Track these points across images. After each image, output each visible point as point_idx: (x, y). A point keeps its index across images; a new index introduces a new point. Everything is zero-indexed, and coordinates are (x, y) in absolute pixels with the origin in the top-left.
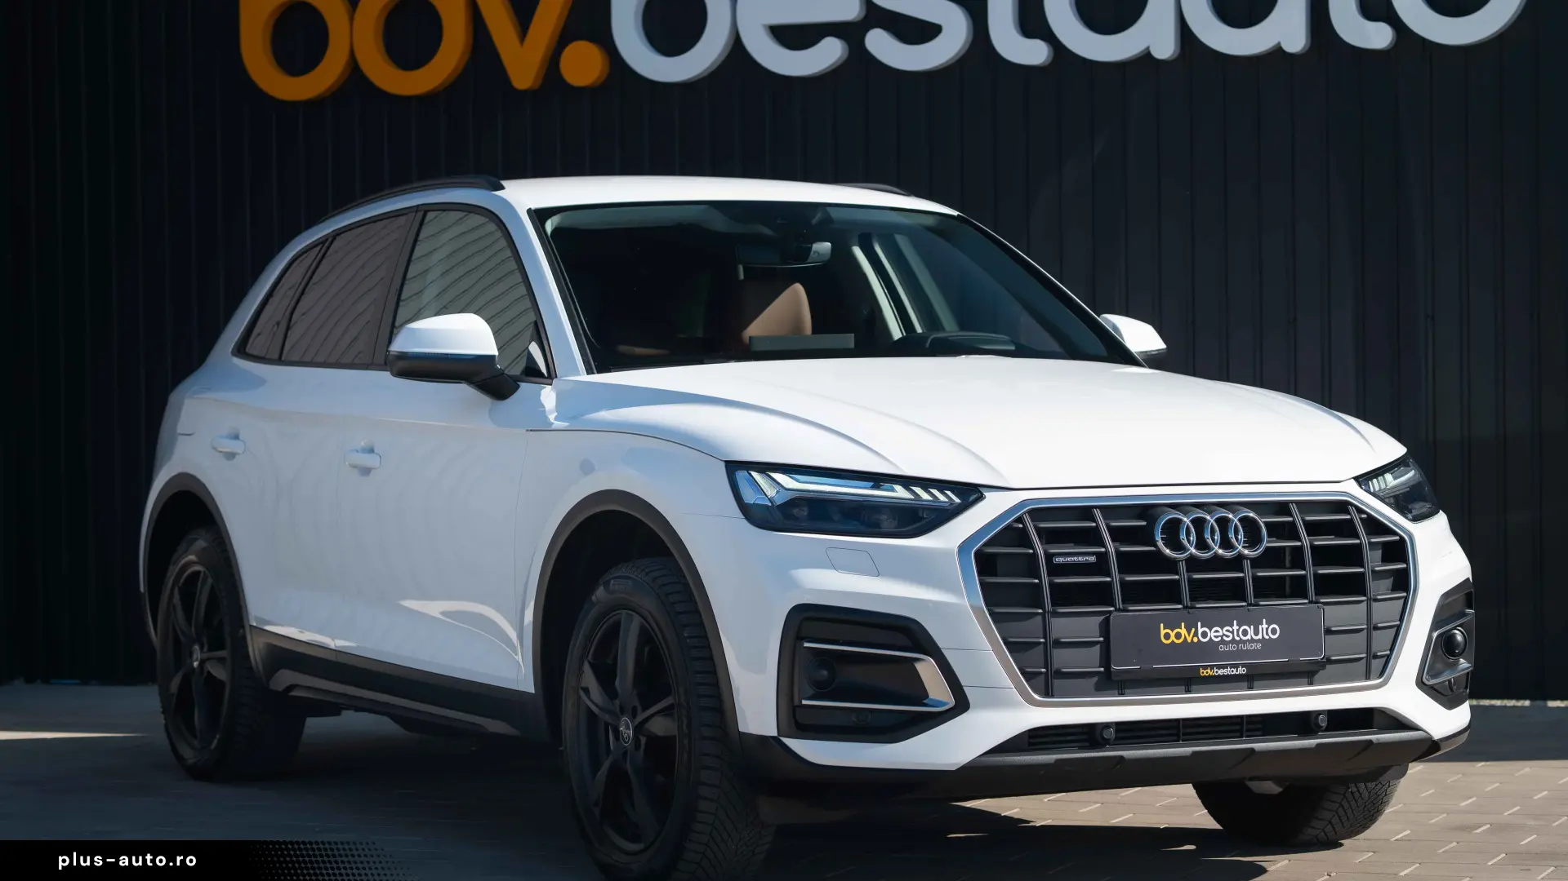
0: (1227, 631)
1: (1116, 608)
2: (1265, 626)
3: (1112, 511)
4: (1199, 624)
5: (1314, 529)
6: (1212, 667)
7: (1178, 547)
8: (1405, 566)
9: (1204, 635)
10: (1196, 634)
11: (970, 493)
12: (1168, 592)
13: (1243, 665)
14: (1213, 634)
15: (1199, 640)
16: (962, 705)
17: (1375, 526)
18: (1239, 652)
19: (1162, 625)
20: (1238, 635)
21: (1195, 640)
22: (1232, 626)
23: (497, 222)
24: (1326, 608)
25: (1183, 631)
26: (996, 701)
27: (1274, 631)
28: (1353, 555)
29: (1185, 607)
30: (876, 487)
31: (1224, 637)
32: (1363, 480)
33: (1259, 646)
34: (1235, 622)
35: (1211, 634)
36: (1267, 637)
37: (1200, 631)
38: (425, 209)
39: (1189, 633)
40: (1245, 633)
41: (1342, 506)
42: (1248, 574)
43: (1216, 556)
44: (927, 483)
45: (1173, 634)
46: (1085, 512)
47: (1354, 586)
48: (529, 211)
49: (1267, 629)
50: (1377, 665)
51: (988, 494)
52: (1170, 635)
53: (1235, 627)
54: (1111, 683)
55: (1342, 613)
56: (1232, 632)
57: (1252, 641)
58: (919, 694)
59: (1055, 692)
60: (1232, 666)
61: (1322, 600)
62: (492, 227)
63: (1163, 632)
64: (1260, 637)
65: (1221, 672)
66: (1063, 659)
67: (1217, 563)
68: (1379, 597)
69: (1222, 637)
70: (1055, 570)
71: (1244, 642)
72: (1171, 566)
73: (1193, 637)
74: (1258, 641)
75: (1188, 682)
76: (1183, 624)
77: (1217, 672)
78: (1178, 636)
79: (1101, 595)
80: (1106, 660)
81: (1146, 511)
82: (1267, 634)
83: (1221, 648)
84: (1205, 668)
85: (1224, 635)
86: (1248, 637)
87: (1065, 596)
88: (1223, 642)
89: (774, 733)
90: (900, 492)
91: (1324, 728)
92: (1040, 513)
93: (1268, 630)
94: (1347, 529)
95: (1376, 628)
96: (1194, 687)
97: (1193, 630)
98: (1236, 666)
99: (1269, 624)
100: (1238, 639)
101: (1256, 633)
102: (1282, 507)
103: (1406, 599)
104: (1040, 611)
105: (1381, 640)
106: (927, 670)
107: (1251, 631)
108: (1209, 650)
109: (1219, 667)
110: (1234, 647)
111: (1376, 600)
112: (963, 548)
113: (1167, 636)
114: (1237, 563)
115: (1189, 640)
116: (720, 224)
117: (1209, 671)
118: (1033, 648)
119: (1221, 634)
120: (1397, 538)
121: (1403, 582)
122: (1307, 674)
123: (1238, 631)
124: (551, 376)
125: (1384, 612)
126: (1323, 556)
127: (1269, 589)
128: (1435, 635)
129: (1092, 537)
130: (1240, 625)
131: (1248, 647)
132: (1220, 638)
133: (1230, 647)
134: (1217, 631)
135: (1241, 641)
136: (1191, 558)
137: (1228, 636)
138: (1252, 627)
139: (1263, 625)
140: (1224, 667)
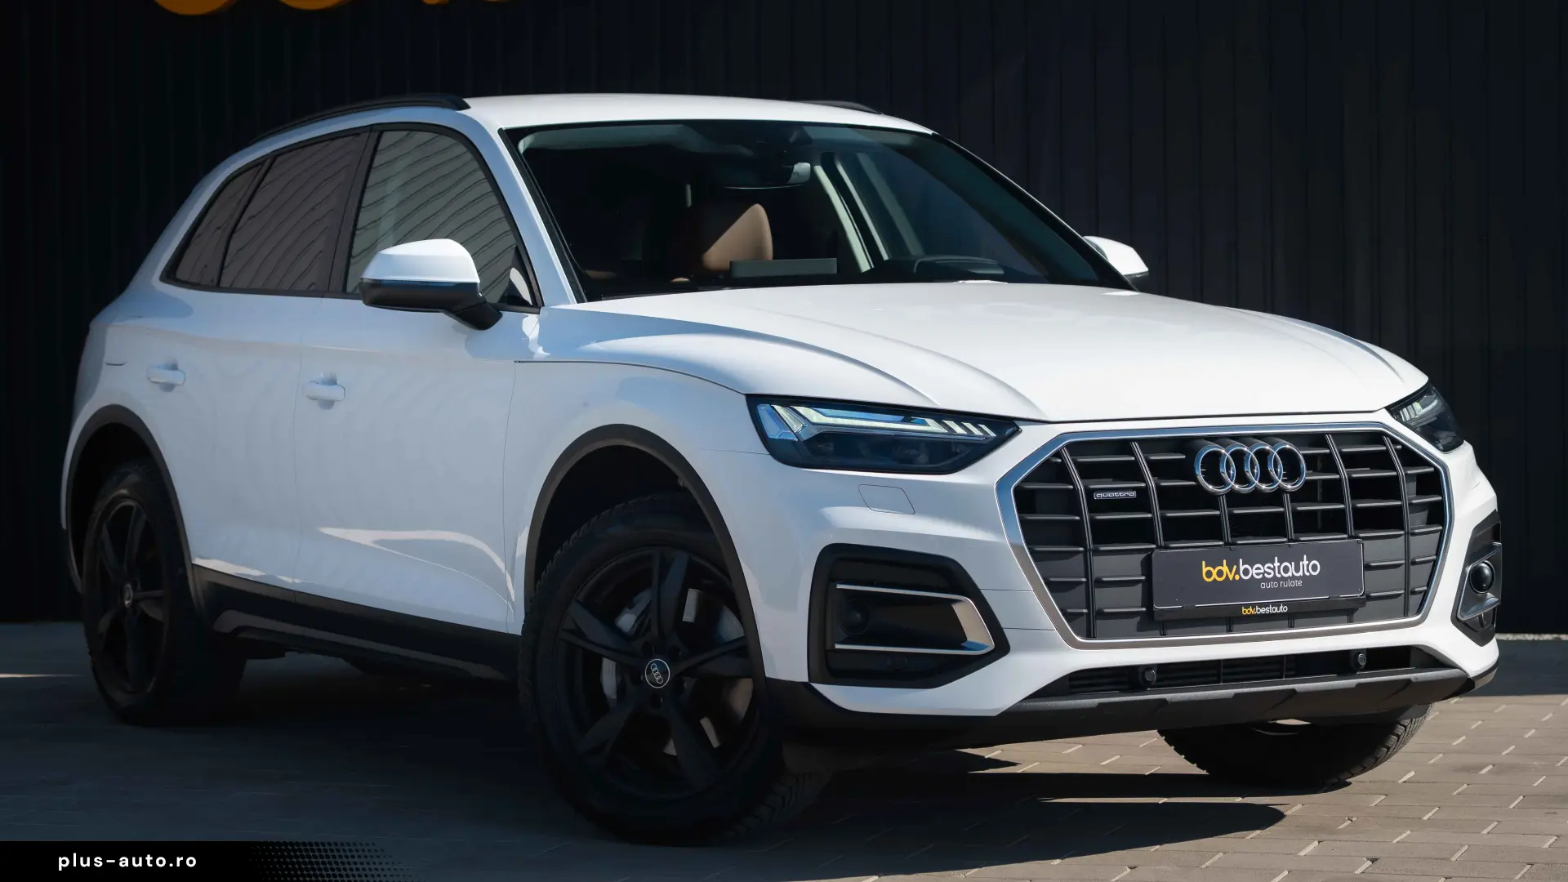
0: (1269, 568)
1: (1157, 545)
2: (1306, 562)
3: (1151, 444)
4: (1241, 560)
5: (1351, 460)
6: (1253, 606)
7: (1220, 482)
8: (1440, 498)
9: (1246, 572)
10: (1237, 572)
11: (1005, 427)
12: (1208, 529)
13: (1285, 604)
14: (1255, 571)
15: (1240, 577)
16: (1002, 647)
17: (1411, 457)
18: (1280, 589)
19: (1204, 563)
20: (1279, 573)
21: (1237, 577)
22: (1273, 562)
23: (467, 143)
24: (1366, 542)
25: (1225, 569)
26: (1037, 644)
27: (1314, 568)
28: (1390, 488)
29: (1226, 544)
30: (906, 421)
31: (1266, 575)
32: (1394, 409)
33: (1300, 583)
34: (1276, 558)
35: (1253, 572)
36: (1307, 574)
37: (1242, 568)
38: (381, 129)
39: (1231, 572)
40: (1286, 570)
41: (1377, 437)
42: (1287, 508)
43: (1257, 491)
44: (960, 417)
45: (1214, 572)
46: (1122, 445)
47: (1391, 520)
48: (500, 131)
49: (1308, 565)
50: (1414, 602)
51: (1024, 428)
52: (1211, 573)
53: (1277, 564)
54: (1153, 623)
55: (1381, 548)
56: (1274, 569)
57: (1293, 578)
58: (957, 637)
59: (1098, 633)
60: (1274, 604)
61: (1361, 535)
62: (461, 149)
63: (1205, 570)
64: (1301, 573)
65: (1262, 611)
66: (1105, 599)
67: (1257, 498)
68: (1417, 531)
69: (1263, 574)
70: (1096, 506)
71: (1286, 579)
72: (1211, 501)
73: (1235, 574)
74: (1298, 578)
75: (1230, 621)
76: (1225, 561)
77: (1259, 611)
78: (1220, 573)
79: (1140, 532)
80: (1148, 599)
81: (1185, 444)
82: (1308, 571)
83: (1263, 586)
84: (1247, 606)
85: (1265, 572)
86: (1290, 574)
87: (1107, 533)
88: (1264, 579)
89: (805, 679)
90: (932, 426)
91: (1362, 667)
92: (1080, 447)
93: (1309, 567)
94: (1382, 460)
95: (1414, 563)
96: (1235, 627)
97: (1235, 567)
98: (1278, 605)
99: (1309, 560)
100: (1279, 576)
101: (1297, 570)
102: (1318, 439)
103: (1442, 533)
104: (1082, 549)
105: (1419, 574)
106: (966, 611)
107: (1292, 567)
108: (1251, 588)
109: (1261, 605)
110: (1276, 585)
111: (1414, 534)
112: (1002, 484)
113: (1209, 574)
114: (1276, 497)
115: (1231, 578)
116: (695, 144)
117: (1251, 609)
118: (1073, 588)
119: (1262, 571)
120: (1432, 469)
121: (1439, 515)
122: (1346, 611)
123: (1279, 567)
124: (536, 305)
125: (1422, 545)
126: (1361, 488)
127: (1308, 524)
128: (1469, 569)
129: (1130, 472)
130: (1281, 562)
131: (1290, 584)
132: (1261, 576)
133: (1272, 585)
134: (1258, 568)
135: (1283, 578)
136: (1232, 492)
137: (1269, 574)
138: (1293, 563)
139: (1303, 561)
140: (1266, 605)
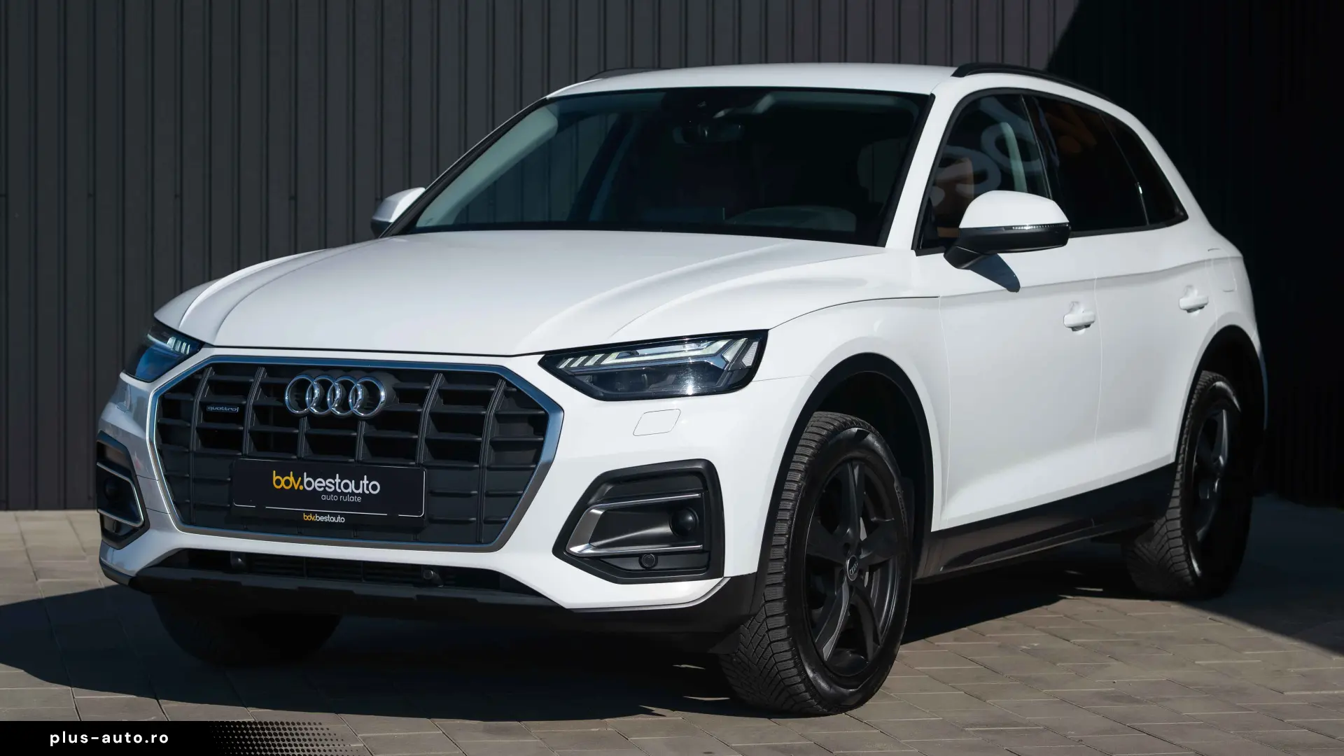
0: (330, 482)
1: (244, 454)
2: (366, 482)
4: (305, 474)
6: (313, 514)
8: (542, 439)
9: (309, 484)
10: (302, 483)
11: (196, 348)
14: (317, 484)
15: (304, 488)
16: (146, 527)
18: (338, 504)
20: (340, 488)
21: (301, 488)
22: (334, 478)
24: (431, 471)
25: (291, 479)
26: (164, 526)
27: (374, 487)
29: (298, 458)
31: (327, 488)
33: (359, 499)
34: (337, 475)
35: (315, 484)
36: (367, 492)
37: (306, 480)
39: (296, 483)
40: (346, 486)
42: (360, 433)
49: (368, 485)
50: (489, 529)
51: (202, 350)
52: (282, 482)
53: (338, 480)
54: (236, 518)
55: (452, 477)
56: (335, 485)
57: (353, 494)
59: (194, 521)
60: (331, 515)
63: (275, 478)
64: (360, 491)
65: (321, 519)
68: (493, 466)
69: (325, 487)
71: (345, 494)
72: (295, 421)
73: (299, 485)
74: (358, 495)
75: (299, 525)
76: (291, 473)
77: (317, 518)
78: (287, 482)
80: (231, 497)
82: (368, 489)
83: (324, 497)
84: (308, 513)
85: (326, 486)
86: (350, 490)
88: (325, 492)
92: (221, 367)
93: (368, 486)
95: (488, 495)
96: (304, 530)
97: (300, 479)
98: (336, 515)
99: (370, 480)
100: (339, 491)
101: (357, 487)
103: (534, 471)
104: (187, 450)
105: (496, 506)
107: (352, 485)
108: (313, 499)
109: (320, 514)
110: (336, 498)
111: (490, 468)
112: (157, 392)
113: (278, 482)
115: (296, 487)
117: (311, 516)
118: (184, 481)
119: (324, 485)
120: (543, 412)
121: (533, 454)
122: (413, 530)
123: (340, 484)
125: (502, 480)
130: (342, 478)
131: (349, 499)
132: (322, 489)
133: (334, 498)
134: (320, 482)
135: (342, 493)
136: (310, 414)
137: (330, 488)
138: (353, 481)
139: (363, 480)
140: (324, 515)
